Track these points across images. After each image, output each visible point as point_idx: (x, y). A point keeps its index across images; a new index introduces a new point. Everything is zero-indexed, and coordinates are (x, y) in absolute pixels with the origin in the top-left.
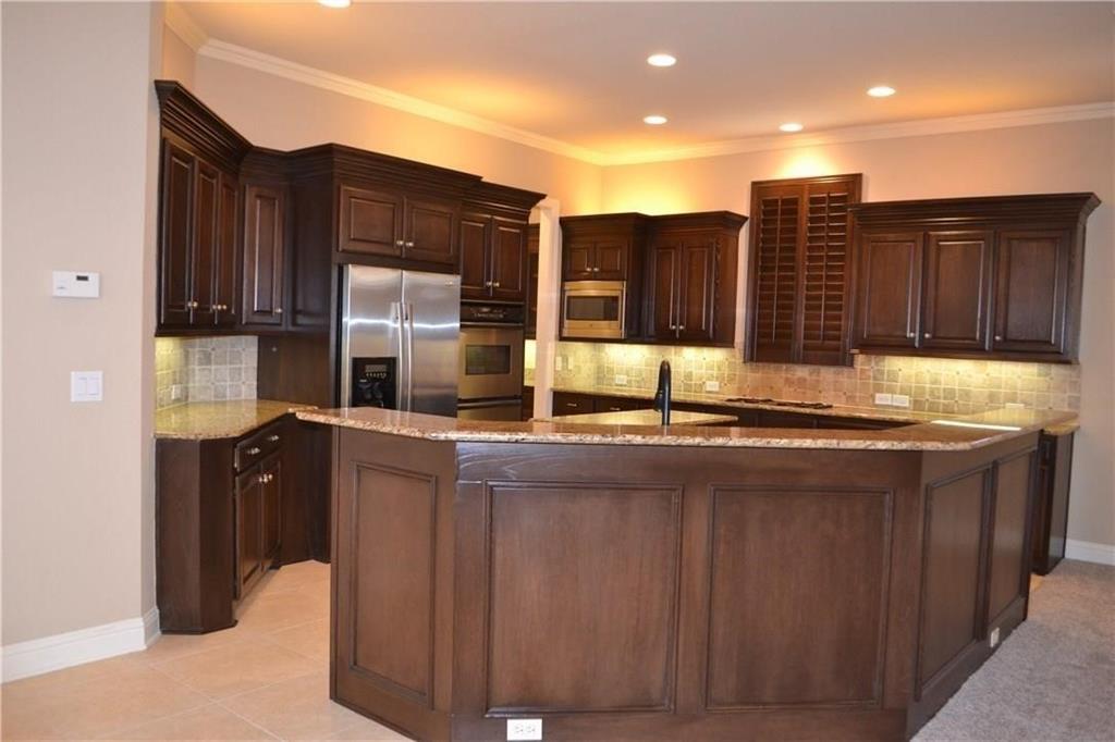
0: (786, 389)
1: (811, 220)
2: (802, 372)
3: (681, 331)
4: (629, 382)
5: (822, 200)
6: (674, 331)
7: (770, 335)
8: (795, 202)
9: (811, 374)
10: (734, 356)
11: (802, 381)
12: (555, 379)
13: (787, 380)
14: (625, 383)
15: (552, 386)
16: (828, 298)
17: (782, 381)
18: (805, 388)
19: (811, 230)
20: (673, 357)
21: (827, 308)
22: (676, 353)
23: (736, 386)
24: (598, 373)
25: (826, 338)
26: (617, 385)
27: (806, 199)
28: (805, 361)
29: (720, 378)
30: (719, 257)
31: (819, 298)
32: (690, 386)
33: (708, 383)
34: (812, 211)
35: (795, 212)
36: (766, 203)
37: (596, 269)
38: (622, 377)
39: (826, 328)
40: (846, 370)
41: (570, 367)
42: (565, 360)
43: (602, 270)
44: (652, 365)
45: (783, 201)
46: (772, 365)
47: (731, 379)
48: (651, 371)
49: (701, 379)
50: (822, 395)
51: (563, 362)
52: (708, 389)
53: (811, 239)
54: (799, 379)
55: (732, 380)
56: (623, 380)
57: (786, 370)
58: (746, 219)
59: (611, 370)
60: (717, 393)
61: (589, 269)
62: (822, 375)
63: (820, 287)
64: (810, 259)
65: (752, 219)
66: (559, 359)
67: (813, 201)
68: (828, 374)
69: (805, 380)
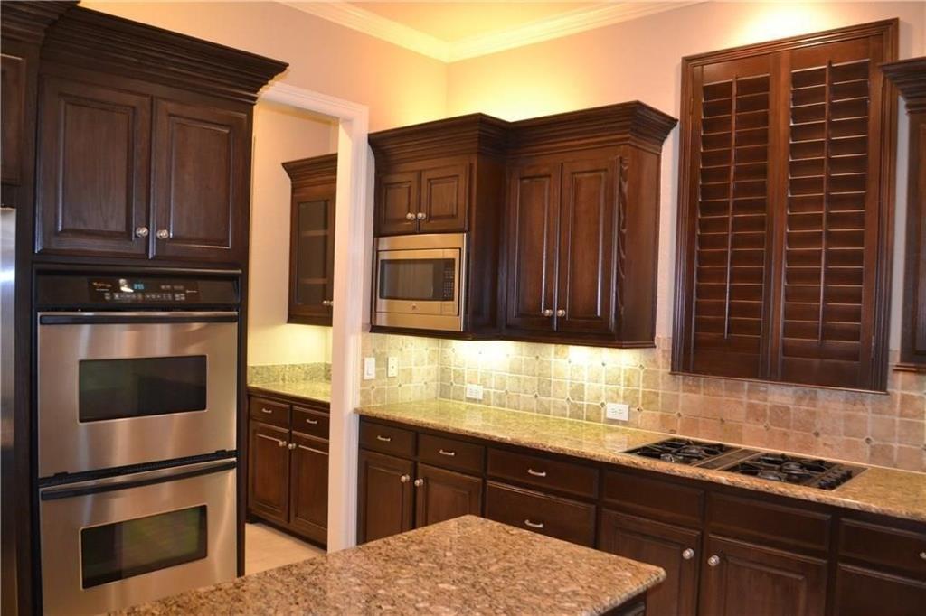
0: (751, 426)
1: (796, 115)
2: (780, 395)
3: (561, 319)
4: (486, 395)
5: (816, 76)
6: (550, 318)
7: (718, 326)
8: (763, 85)
9: (799, 399)
10: (655, 362)
11: (780, 413)
12: (364, 394)
13: (751, 407)
14: (480, 397)
15: (358, 406)
16: (831, 258)
17: (743, 410)
18: (788, 427)
19: (795, 132)
20: (553, 360)
21: (831, 276)
22: (556, 353)
23: (658, 413)
24: (442, 379)
25: (829, 333)
26: (469, 400)
27: (784, 77)
28: (789, 375)
29: (630, 399)
30: (626, 188)
31: (815, 258)
32: (581, 408)
33: (610, 406)
34: (797, 98)
35: (765, 103)
36: (710, 91)
37: (420, 215)
38: (475, 387)
39: (829, 314)
40: (870, 396)
41: (392, 372)
42: (382, 361)
43: (430, 217)
44: (519, 372)
45: (740, 84)
46: (723, 382)
47: (650, 400)
48: (519, 379)
49: (598, 398)
50: (820, 439)
51: (377, 365)
52: (609, 415)
53: (794, 149)
54: (775, 408)
55: (650, 403)
56: (477, 392)
57: (749, 391)
58: (672, 122)
59: (459, 376)
60: (624, 423)
61: (409, 216)
62: (820, 404)
63: (815, 239)
64: (795, 186)
65: (684, 123)
66: (371, 362)
67: (797, 80)
68: (832, 402)
69: (788, 409)
